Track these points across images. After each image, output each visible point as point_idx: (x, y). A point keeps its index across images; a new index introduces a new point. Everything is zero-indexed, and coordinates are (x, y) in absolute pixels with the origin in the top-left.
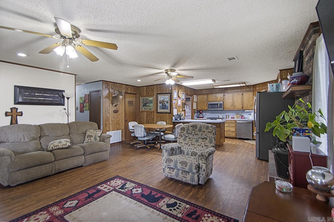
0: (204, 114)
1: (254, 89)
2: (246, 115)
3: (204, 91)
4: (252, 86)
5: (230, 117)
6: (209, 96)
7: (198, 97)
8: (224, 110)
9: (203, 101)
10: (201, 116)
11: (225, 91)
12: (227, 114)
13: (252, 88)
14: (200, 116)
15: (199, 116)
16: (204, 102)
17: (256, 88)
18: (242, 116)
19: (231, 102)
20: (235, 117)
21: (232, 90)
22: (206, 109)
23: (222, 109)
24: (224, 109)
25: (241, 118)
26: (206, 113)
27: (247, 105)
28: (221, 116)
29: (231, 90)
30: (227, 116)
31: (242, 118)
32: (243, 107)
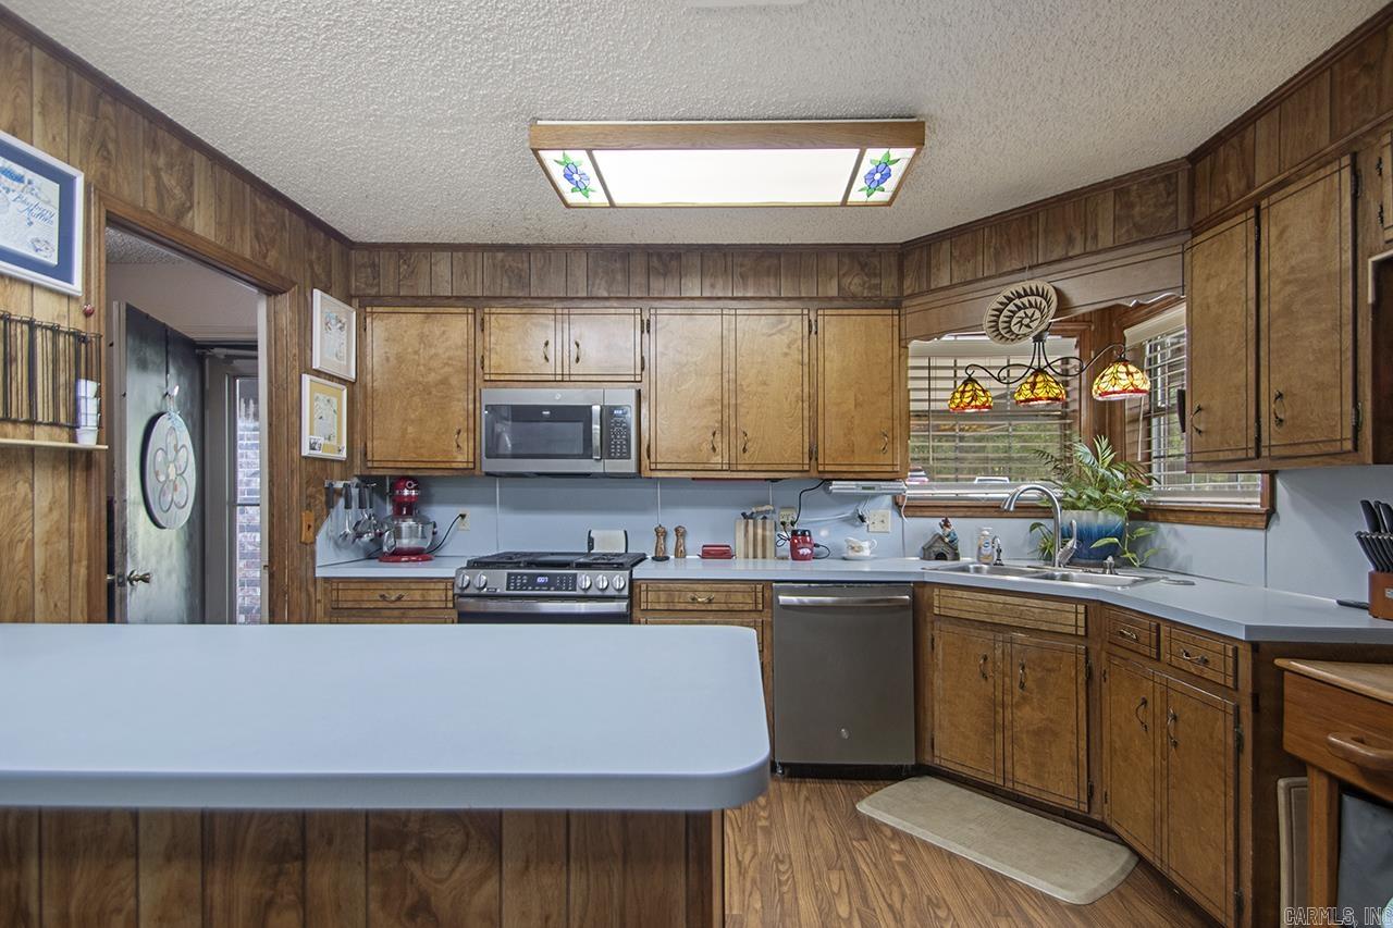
0: (442, 514)
1: (907, 283)
2: (824, 528)
3: (443, 266)
4: (893, 260)
5: (694, 544)
6: (493, 322)
7: (379, 328)
8: (646, 473)
9: (432, 378)
10: (406, 542)
11: (657, 285)
12: (670, 519)
13: (893, 280)
14: (398, 534)
15: (388, 543)
16: (445, 381)
17: (927, 268)
18: (799, 538)
19: (712, 402)
20: (739, 546)
21: (720, 283)
22: (462, 458)
23: (629, 466)
24: (645, 461)
25: (794, 548)
26: (462, 510)
27: (850, 429)
28: (610, 540)
29: (707, 282)
30: (665, 534)
31: (796, 556)
32: (813, 454)
